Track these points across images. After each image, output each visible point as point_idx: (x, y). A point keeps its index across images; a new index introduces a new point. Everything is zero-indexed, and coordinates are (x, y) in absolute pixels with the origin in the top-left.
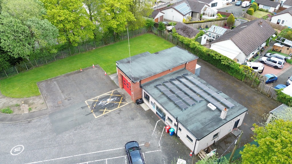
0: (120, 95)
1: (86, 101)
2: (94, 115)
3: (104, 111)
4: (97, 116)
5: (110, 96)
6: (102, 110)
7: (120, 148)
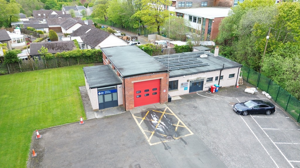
0: (147, 112)
1: (151, 144)
2: (186, 136)
3: (179, 127)
4: (190, 133)
5: (144, 120)
6: (176, 128)
7: (242, 119)
